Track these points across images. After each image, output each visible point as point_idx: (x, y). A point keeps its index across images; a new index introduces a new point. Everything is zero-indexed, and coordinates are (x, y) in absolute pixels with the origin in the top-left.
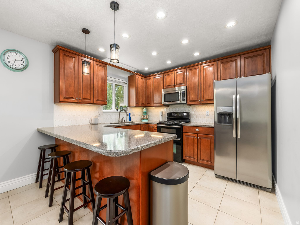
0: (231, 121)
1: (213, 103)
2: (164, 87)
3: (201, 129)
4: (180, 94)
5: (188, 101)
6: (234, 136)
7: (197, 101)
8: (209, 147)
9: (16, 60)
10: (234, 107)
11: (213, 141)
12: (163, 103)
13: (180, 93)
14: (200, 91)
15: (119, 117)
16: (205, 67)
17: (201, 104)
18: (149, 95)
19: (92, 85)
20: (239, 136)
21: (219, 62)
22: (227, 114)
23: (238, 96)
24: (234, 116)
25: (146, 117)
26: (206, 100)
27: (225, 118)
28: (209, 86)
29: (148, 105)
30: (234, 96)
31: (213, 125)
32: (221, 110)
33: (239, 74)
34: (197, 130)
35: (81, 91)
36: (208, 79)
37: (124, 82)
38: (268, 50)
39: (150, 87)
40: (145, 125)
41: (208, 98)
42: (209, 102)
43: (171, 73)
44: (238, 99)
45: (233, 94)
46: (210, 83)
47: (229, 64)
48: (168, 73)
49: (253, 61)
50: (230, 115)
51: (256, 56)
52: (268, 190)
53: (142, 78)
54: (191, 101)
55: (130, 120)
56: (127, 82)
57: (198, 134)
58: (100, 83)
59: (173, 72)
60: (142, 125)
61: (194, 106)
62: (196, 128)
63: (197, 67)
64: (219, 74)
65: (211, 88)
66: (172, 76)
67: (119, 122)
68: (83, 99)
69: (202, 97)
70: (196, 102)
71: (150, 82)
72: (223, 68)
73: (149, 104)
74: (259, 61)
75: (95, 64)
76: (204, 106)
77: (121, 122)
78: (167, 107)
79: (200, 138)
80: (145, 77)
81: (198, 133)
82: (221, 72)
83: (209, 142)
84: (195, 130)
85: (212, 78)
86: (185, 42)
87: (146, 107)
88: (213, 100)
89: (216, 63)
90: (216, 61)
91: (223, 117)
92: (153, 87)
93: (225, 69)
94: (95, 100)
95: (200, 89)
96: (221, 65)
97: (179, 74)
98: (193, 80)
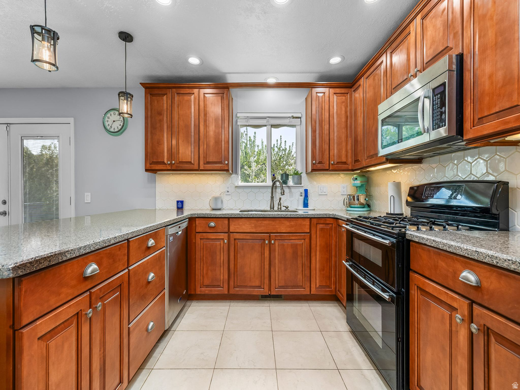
3: (493, 283)
9: (114, 121)
12: (380, 151)
15: (272, 197)
25: (358, 200)
34: (469, 276)
37: (290, 115)
40: (328, 222)
43: (406, 31)
53: (339, 90)
55: (306, 205)
56: (302, 115)
57: (472, 302)
59: (411, 24)
60: (314, 221)
62: (466, 268)
66: (411, 40)
67: (271, 208)
71: (359, 95)
77: (276, 208)
78: (416, 166)
80: (351, 87)
81: (473, 295)
84: (456, 274)
87: (352, 170)
94: (202, 163)
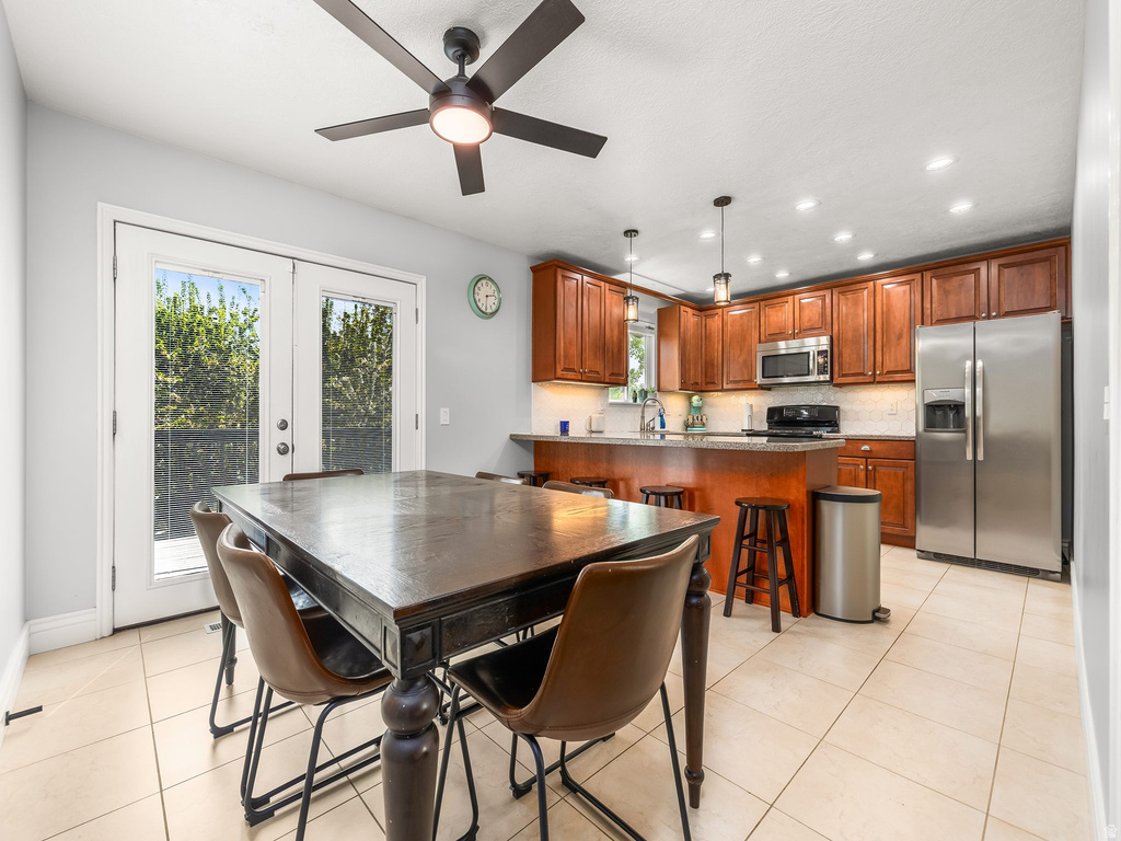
0: (960, 424)
1: (914, 381)
2: (763, 338)
3: (877, 447)
4: (811, 358)
5: (836, 376)
6: (969, 457)
7: (863, 374)
8: (901, 489)
9: (487, 296)
10: (968, 391)
11: (911, 474)
12: (759, 380)
13: (811, 354)
14: (872, 349)
15: (643, 417)
16: (885, 287)
17: (874, 381)
18: (713, 360)
19: (602, 340)
20: (980, 457)
21: (928, 275)
22: (950, 406)
23: (980, 364)
24: (968, 412)
25: (701, 420)
26: (888, 372)
27: (946, 416)
28: (900, 337)
29: (711, 387)
30: (969, 364)
31: (914, 434)
32: (935, 396)
33: (983, 307)
34: (866, 447)
35: (587, 354)
36: (895, 318)
37: (648, 325)
38: (1063, 249)
39: (716, 338)
41: (897, 366)
42: (898, 377)
43: (785, 299)
44: (977, 370)
45: (966, 358)
46: (902, 329)
47: (956, 281)
48: (775, 301)
49: (1022, 275)
50: (958, 408)
51: (1032, 262)
52: (1052, 576)
53: (695, 312)
54: (844, 376)
55: (663, 425)
56: (655, 326)
57: (867, 458)
58: (616, 333)
59: (790, 298)
61: (849, 388)
62: (864, 444)
63: (864, 285)
64: (929, 306)
65: (904, 341)
66: (788, 307)
67: (641, 430)
68: (590, 371)
69: (879, 363)
70: (860, 379)
72: (938, 291)
73: (714, 383)
74: (1039, 275)
75: (607, 291)
76: (882, 389)
77: (646, 430)
78: (766, 393)
79: (874, 469)
80: (701, 310)
81: (867, 456)
82: (935, 299)
83: (901, 477)
84: (858, 449)
85: (907, 315)
86: (806, 205)
87: (702, 391)
88: (911, 370)
89: (918, 276)
90: (921, 271)
91: (938, 413)
92: (727, 338)
93: (945, 293)
94: (607, 374)
95: (871, 343)
96: (934, 281)
97: (808, 303)
98: (850, 323)
